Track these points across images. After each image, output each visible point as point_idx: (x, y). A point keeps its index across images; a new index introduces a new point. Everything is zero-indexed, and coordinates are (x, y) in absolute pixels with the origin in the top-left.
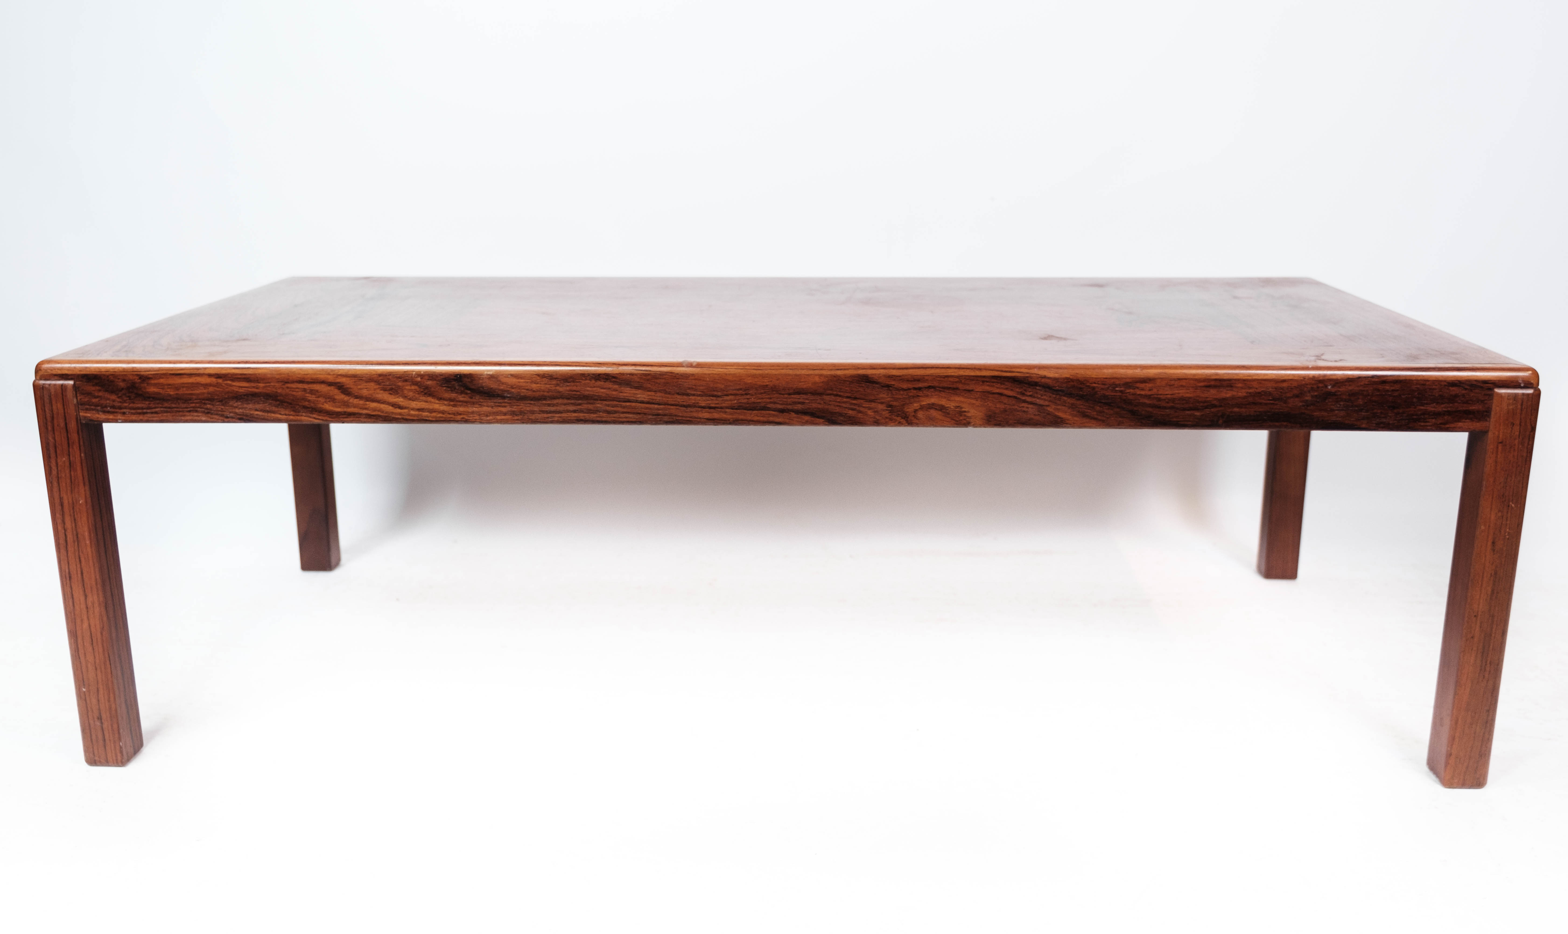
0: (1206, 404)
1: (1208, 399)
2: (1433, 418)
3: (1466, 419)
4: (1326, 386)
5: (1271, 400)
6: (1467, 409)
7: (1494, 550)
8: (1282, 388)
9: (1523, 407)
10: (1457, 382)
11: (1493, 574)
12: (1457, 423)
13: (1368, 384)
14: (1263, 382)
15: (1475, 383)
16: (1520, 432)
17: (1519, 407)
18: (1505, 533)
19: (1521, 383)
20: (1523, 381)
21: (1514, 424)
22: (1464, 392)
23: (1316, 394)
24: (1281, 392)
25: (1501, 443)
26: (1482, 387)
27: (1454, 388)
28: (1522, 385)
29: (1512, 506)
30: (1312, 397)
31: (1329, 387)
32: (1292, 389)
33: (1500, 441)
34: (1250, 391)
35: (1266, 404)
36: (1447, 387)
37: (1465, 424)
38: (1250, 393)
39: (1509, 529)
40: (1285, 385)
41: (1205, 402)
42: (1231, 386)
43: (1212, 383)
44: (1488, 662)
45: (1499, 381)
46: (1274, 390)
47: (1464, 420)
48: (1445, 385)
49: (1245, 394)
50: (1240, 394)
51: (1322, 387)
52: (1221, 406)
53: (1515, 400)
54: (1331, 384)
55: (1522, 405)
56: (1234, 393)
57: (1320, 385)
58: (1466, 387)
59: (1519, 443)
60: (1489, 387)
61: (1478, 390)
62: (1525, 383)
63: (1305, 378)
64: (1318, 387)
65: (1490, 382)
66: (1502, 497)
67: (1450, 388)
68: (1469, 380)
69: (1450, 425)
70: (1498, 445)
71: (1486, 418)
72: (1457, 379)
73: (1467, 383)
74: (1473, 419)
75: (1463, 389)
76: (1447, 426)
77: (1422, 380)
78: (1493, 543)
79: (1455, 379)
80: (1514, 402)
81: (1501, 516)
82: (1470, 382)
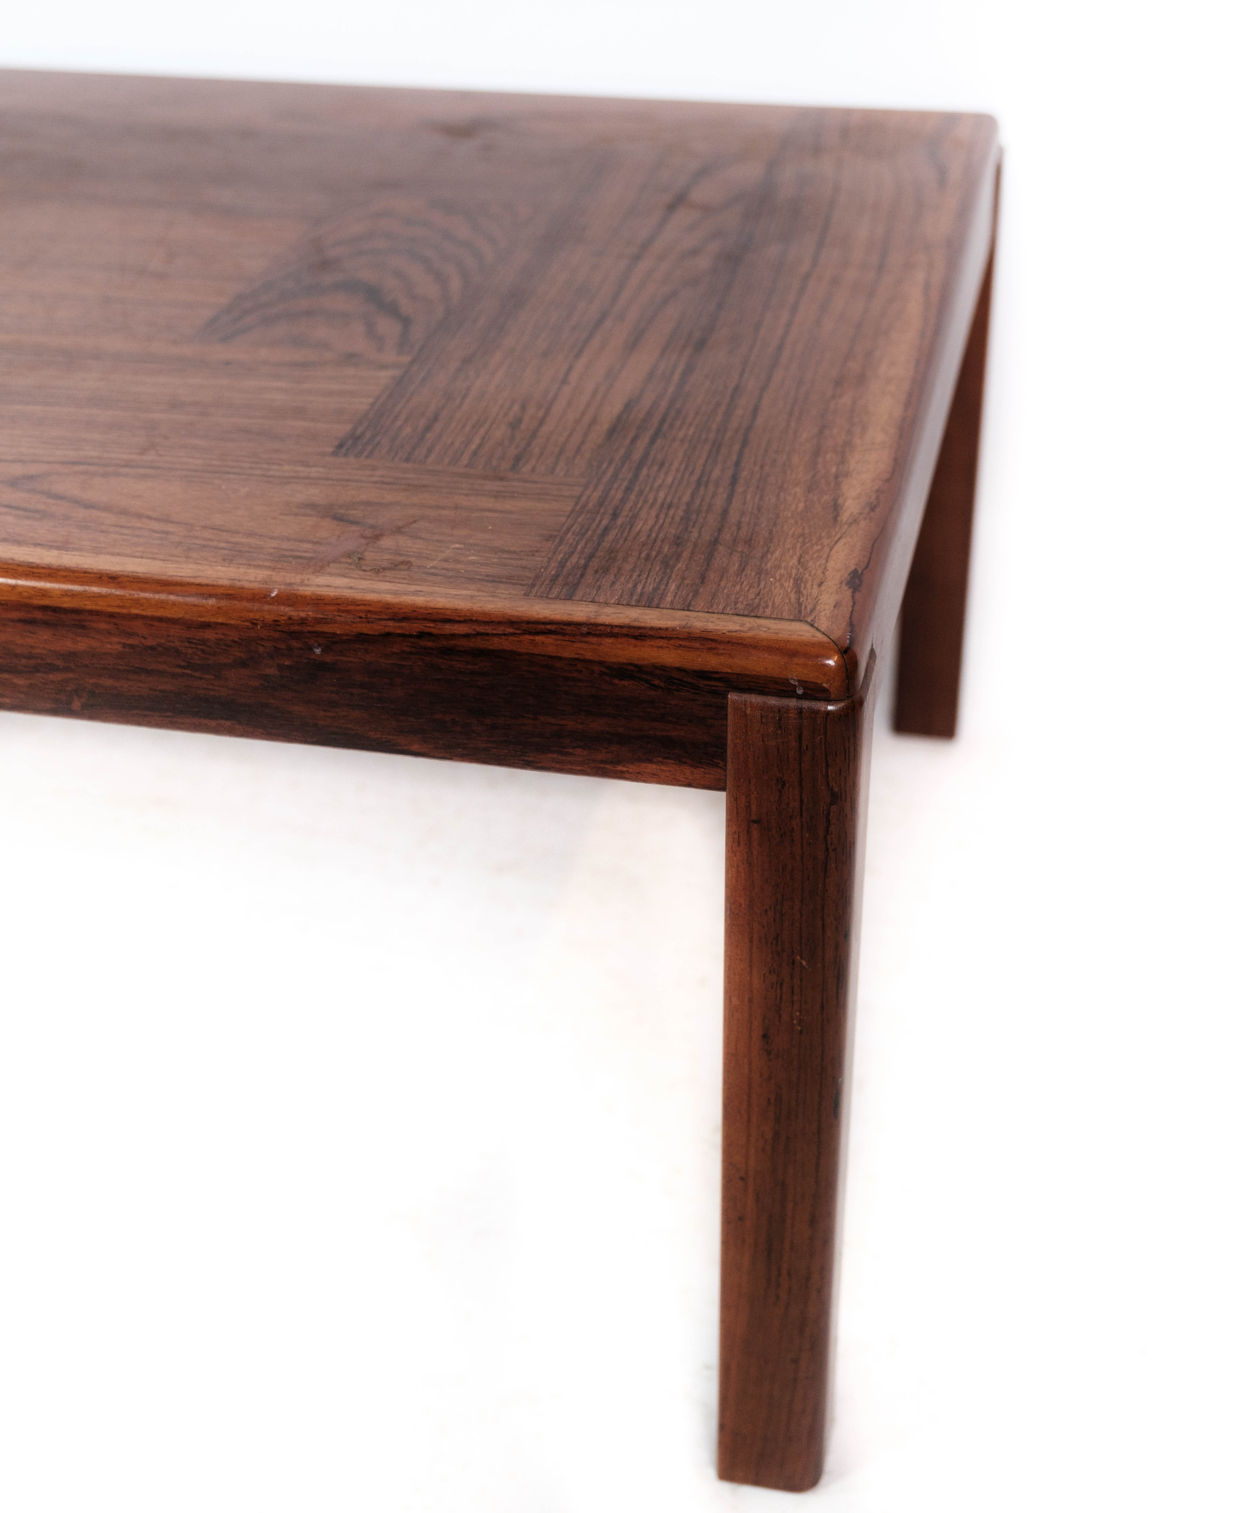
0: (32, 662)
1: (38, 651)
4: (310, 649)
7: (769, 1053)
8: (204, 642)
10: (632, 668)
11: (772, 1101)
12: (645, 765)
13: (411, 653)
14: (157, 624)
15: (675, 674)
16: (802, 801)
17: (794, 744)
18: (792, 1019)
19: (795, 686)
20: (799, 681)
21: (784, 784)
22: (652, 693)
23: (287, 663)
24: (203, 651)
25: (754, 822)
26: (695, 687)
27: (626, 683)
28: (800, 692)
30: (281, 667)
31: (318, 651)
32: (227, 646)
33: (754, 817)
34: (131, 641)
35: (174, 676)
36: (607, 678)
37: (663, 768)
38: (132, 646)
39: (800, 1011)
40: (209, 635)
41: (30, 657)
42: (84, 627)
43: (38, 615)
45: (739, 674)
46: (187, 644)
49: (119, 647)
50: (109, 646)
51: (301, 649)
52: (68, 669)
53: (780, 728)
54: (319, 645)
55: (800, 738)
56: (95, 644)
57: (295, 644)
58: (656, 682)
59: (802, 826)
60: (713, 688)
61: (688, 691)
62: (804, 688)
63: (256, 624)
64: (290, 649)
65: (715, 676)
66: (774, 942)
67: (616, 681)
68: (662, 666)
69: (628, 767)
70: (749, 827)
71: (715, 760)
72: (630, 662)
73: (658, 672)
74: (684, 760)
75: (649, 686)
76: (620, 768)
77: (543, 656)
78: (765, 1036)
79: (625, 661)
80: (779, 732)
81: (777, 983)
82: (664, 670)
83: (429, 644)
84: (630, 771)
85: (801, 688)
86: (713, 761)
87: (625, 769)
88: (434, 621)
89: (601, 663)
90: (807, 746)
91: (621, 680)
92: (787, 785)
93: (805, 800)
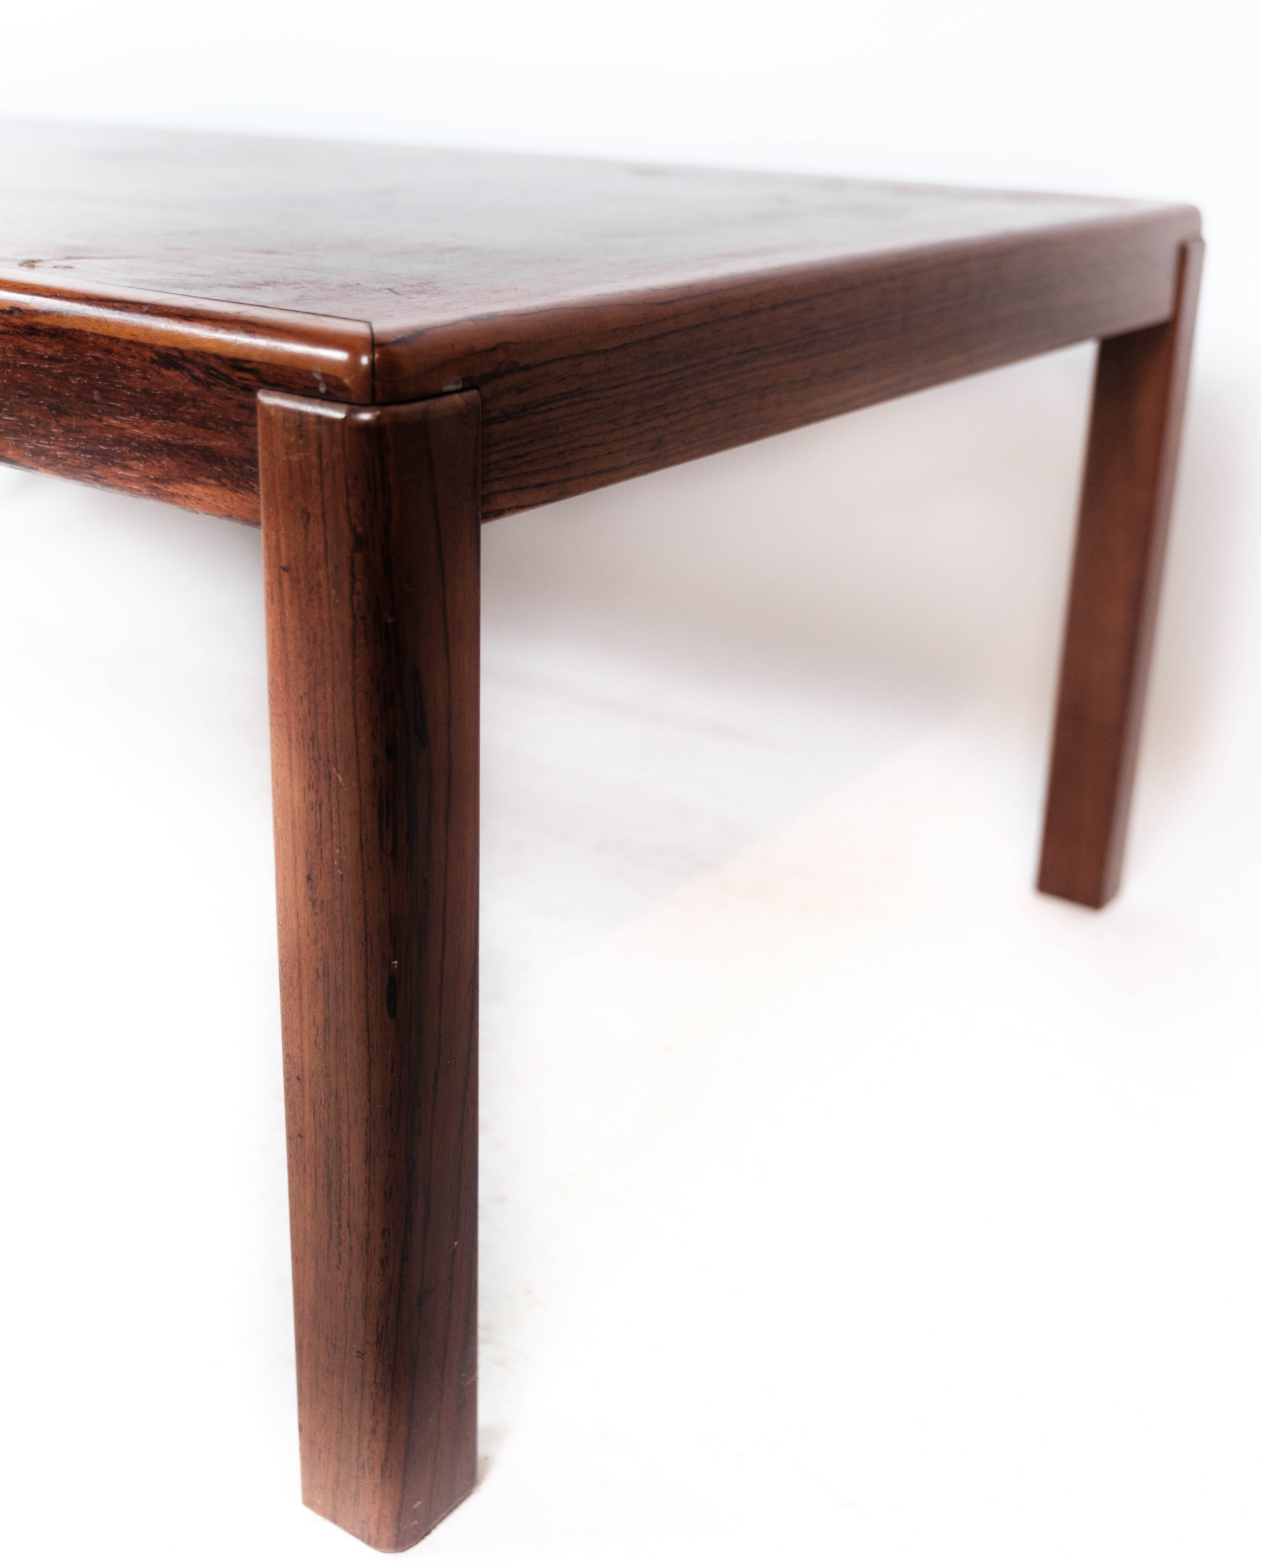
2: (137, 459)
3: (209, 478)
6: (206, 444)
7: (314, 902)
9: (324, 463)
10: (176, 354)
11: (321, 973)
12: (191, 486)
15: (213, 363)
16: (326, 543)
17: (314, 460)
18: (333, 859)
19: (317, 382)
20: (323, 376)
21: (308, 518)
22: (194, 388)
25: (285, 569)
26: (230, 380)
27: (171, 373)
28: (322, 389)
29: (337, 777)
33: (285, 563)
36: (156, 367)
39: (340, 849)
45: (268, 365)
47: (203, 479)
48: (153, 361)
53: (302, 436)
55: (320, 454)
58: (197, 373)
59: (328, 578)
60: (246, 382)
61: (224, 386)
62: (328, 384)
65: (248, 366)
66: (311, 743)
67: (164, 372)
68: (202, 352)
69: (177, 489)
70: (280, 576)
71: (251, 483)
72: (176, 346)
73: (198, 359)
74: (224, 480)
75: (191, 378)
76: (171, 489)
77: (105, 337)
78: (309, 878)
79: (171, 345)
80: (301, 442)
81: (316, 802)
82: (203, 358)
83: (16, 321)
84: (179, 493)
85: (324, 385)
86: (248, 484)
87: (175, 491)
89: (152, 347)
90: (327, 464)
91: (168, 369)
92: (312, 519)
93: (329, 542)
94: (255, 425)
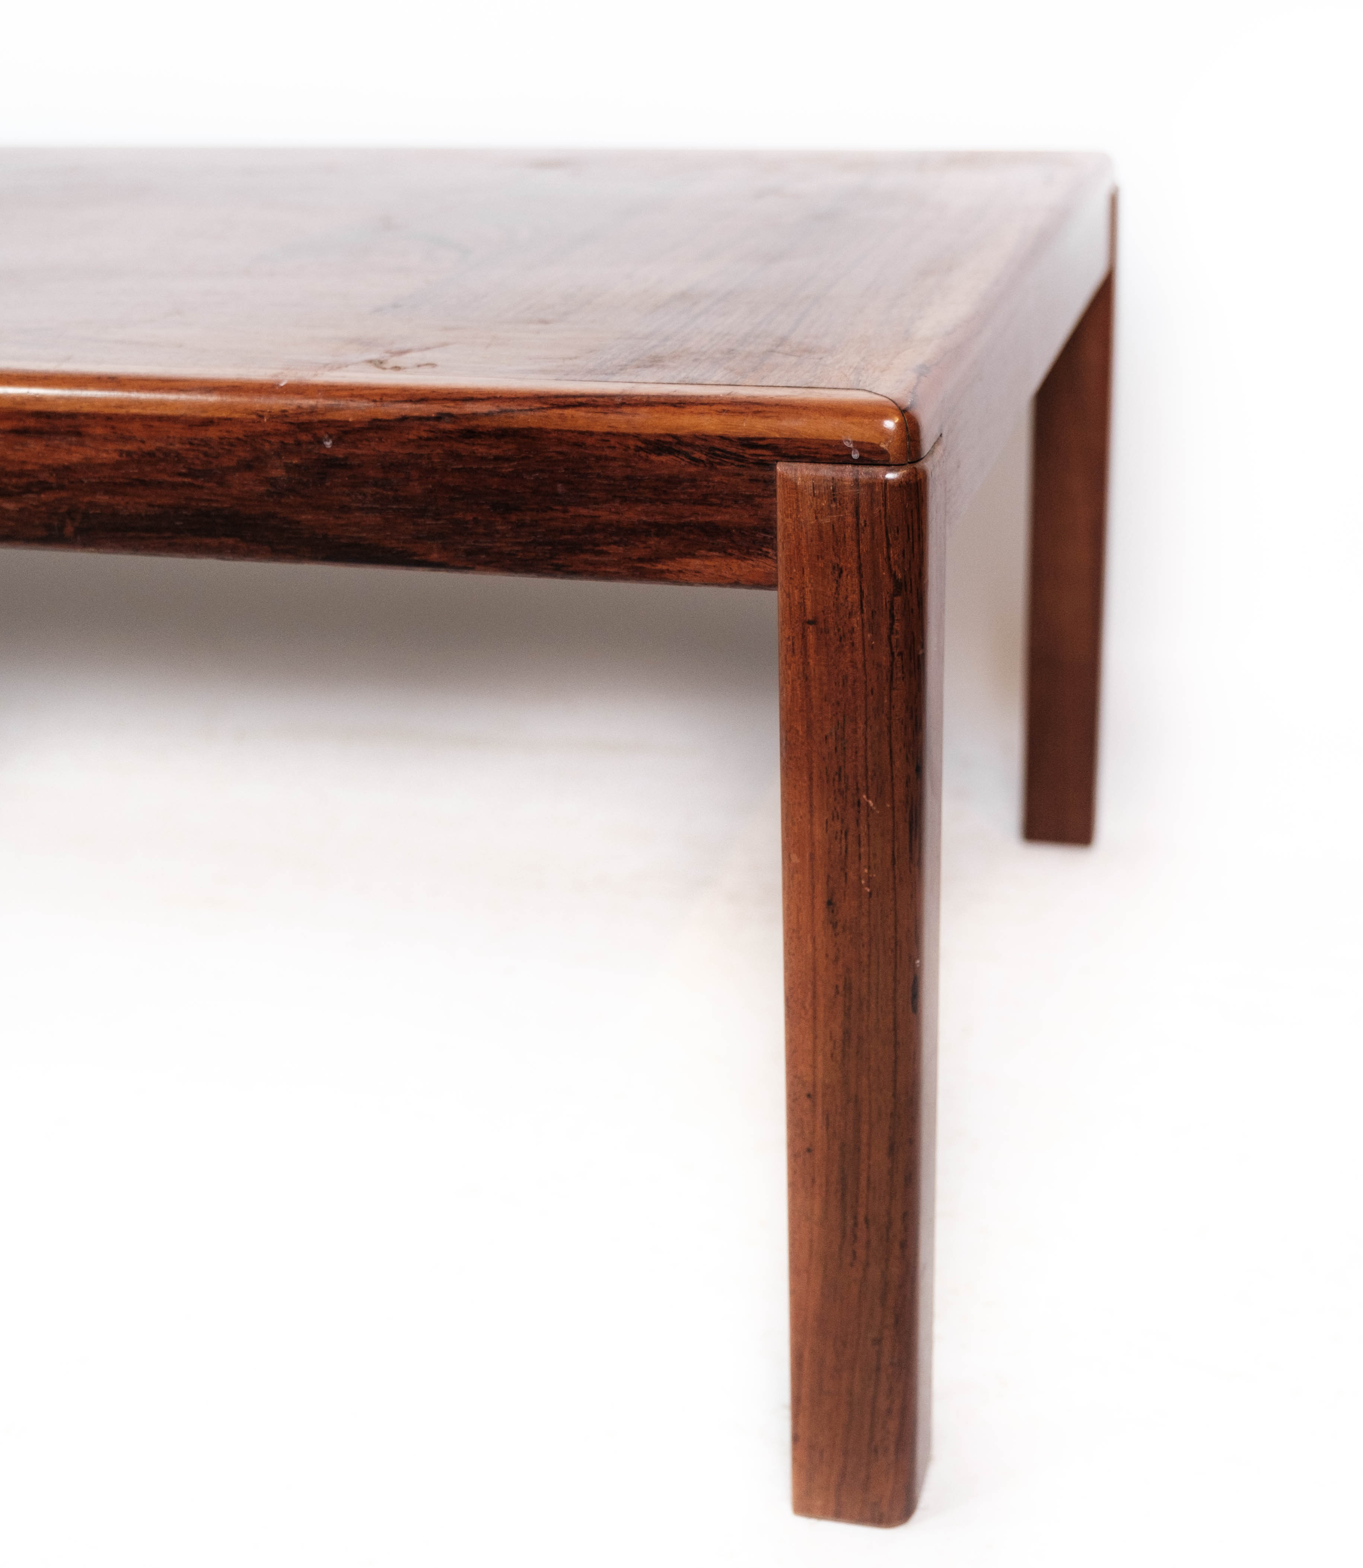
0: (24, 480)
1: (29, 467)
2: (615, 543)
3: (710, 550)
4: (320, 442)
5: (180, 474)
6: (707, 519)
7: (835, 926)
8: (206, 442)
9: (862, 522)
10: (670, 440)
11: (841, 989)
12: (687, 560)
13: (428, 439)
14: (156, 424)
15: (717, 444)
16: (861, 591)
17: (850, 519)
18: (860, 879)
19: (850, 449)
20: (854, 442)
21: (841, 572)
22: (693, 469)
23: (295, 461)
24: (206, 454)
25: (810, 623)
26: (740, 458)
27: (664, 458)
28: (855, 456)
29: (868, 804)
30: (288, 468)
31: (328, 444)
32: (231, 445)
33: (809, 617)
34: (128, 447)
35: (174, 486)
36: (643, 454)
37: (707, 563)
38: (129, 453)
39: (869, 868)
40: (212, 433)
41: (21, 474)
42: (79, 434)
43: (31, 423)
44: (861, 1219)
45: (787, 439)
46: (188, 446)
47: (703, 552)
48: (638, 449)
49: (115, 456)
50: (105, 455)
51: (310, 443)
52: (61, 487)
53: (835, 500)
54: (330, 436)
55: (857, 513)
56: (90, 453)
57: (304, 437)
58: (697, 455)
59: (863, 625)
60: (760, 458)
61: (732, 464)
62: (860, 451)
63: (262, 417)
64: (299, 443)
65: (761, 443)
66: (837, 777)
67: (653, 457)
68: (703, 435)
69: (668, 565)
70: (804, 629)
71: (765, 549)
72: (668, 432)
73: (698, 443)
74: (730, 551)
75: (689, 460)
76: (660, 566)
77: (573, 432)
78: (830, 903)
79: (663, 432)
80: (834, 506)
81: (841, 831)
82: (706, 440)
83: (449, 427)
84: (671, 569)
85: (857, 451)
86: (761, 550)
87: (665, 567)
88: (454, 400)
89: (637, 436)
90: (865, 521)
91: (659, 455)
92: (845, 573)
93: (866, 592)
94: (774, 495)
